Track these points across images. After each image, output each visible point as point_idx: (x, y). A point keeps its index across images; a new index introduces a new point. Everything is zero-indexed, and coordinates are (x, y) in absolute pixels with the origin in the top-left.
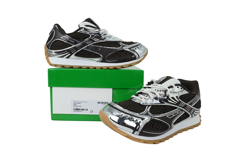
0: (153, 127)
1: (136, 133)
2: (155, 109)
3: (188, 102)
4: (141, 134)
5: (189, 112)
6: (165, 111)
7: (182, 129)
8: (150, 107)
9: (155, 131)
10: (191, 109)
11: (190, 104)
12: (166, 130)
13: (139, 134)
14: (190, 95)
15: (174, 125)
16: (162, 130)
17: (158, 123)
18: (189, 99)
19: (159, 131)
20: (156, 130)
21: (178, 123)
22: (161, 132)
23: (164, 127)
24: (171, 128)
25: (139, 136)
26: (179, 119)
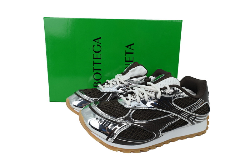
0: (132, 134)
1: (110, 139)
2: (139, 114)
3: (186, 107)
4: (116, 141)
5: (187, 118)
6: (152, 116)
7: (177, 138)
8: (134, 111)
9: (133, 139)
10: (190, 115)
11: (189, 110)
12: (149, 138)
13: (113, 141)
14: (190, 98)
15: (161, 133)
16: (144, 138)
17: (140, 130)
18: (188, 104)
19: (140, 140)
20: (136, 138)
21: (170, 131)
22: (142, 141)
23: (147, 135)
24: (158, 137)
25: (113, 143)
26: (172, 127)
